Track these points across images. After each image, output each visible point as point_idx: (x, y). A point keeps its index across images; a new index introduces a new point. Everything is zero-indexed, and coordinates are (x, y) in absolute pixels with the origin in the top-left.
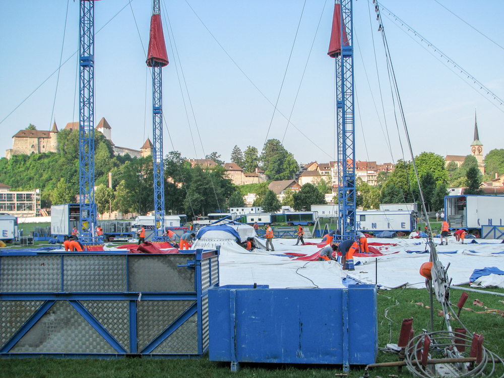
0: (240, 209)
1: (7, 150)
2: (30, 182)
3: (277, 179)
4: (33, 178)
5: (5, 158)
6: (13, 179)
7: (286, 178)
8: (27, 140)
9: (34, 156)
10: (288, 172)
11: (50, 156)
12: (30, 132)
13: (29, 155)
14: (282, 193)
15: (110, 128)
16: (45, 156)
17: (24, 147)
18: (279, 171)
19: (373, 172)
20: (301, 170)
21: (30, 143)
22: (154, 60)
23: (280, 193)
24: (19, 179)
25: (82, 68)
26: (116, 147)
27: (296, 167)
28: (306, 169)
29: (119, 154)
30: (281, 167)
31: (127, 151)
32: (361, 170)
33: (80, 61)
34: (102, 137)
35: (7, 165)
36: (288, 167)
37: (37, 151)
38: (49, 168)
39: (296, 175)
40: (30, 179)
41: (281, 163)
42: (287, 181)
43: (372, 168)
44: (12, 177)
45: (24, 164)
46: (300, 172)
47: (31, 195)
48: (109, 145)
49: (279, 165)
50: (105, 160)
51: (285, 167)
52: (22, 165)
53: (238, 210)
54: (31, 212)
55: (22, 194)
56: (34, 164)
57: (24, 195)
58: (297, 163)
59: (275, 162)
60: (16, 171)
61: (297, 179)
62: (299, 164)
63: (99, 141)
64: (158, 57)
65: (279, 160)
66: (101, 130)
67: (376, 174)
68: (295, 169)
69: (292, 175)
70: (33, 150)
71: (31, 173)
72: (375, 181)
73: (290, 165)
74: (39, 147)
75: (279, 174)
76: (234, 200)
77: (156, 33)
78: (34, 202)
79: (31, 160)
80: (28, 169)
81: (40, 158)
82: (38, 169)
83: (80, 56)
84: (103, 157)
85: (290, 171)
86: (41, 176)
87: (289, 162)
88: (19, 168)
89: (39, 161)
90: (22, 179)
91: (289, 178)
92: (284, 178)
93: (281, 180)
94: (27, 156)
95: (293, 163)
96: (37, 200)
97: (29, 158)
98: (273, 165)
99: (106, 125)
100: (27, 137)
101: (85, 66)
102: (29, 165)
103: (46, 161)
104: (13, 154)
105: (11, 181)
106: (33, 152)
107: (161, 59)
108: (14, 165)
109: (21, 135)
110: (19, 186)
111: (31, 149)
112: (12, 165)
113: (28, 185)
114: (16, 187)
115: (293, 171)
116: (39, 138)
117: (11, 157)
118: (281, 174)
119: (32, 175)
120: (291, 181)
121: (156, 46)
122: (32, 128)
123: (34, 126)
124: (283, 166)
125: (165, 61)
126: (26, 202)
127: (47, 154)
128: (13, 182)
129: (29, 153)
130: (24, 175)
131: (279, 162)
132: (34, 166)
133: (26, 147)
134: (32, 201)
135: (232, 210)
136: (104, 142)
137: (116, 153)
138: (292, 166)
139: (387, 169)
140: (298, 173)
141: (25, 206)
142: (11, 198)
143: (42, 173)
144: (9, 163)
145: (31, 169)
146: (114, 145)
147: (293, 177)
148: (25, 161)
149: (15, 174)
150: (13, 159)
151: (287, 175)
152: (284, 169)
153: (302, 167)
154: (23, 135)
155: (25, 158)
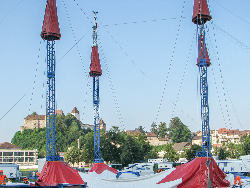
0: (154, 160)
1: (21, 127)
2: (34, 145)
3: (179, 142)
4: (35, 142)
5: (19, 131)
6: (24, 143)
7: (184, 141)
8: (32, 121)
9: (36, 130)
10: (185, 137)
11: (44, 130)
12: (34, 116)
13: (33, 129)
14: (182, 150)
15: (79, 113)
16: (42, 130)
17: (30, 125)
18: (180, 137)
19: (237, 136)
20: (193, 135)
21: (34, 122)
22: (94, 73)
23: (181, 150)
24: (27, 143)
25: (48, 79)
26: (82, 124)
27: (190, 134)
28: (196, 135)
29: (84, 128)
30: (181, 134)
31: (89, 126)
32: (230, 135)
33: (47, 75)
34: (75, 118)
35: (21, 135)
36: (185, 134)
37: (38, 127)
38: (44, 137)
39: (190, 139)
40: (33, 143)
41: (181, 132)
42: (185, 142)
43: (237, 134)
44: (23, 143)
45: (30, 135)
46: (193, 137)
47: (33, 152)
48: (79, 123)
49: (180, 133)
50: (76, 132)
51: (183, 134)
52: (29, 135)
53: (153, 161)
54: (33, 162)
55: (28, 152)
56: (36, 134)
57: (29, 152)
58: (190, 131)
59: (177, 131)
60: (26, 139)
61: (191, 141)
62: (192, 132)
63: (73, 121)
64: (96, 71)
65: (180, 130)
66: (74, 114)
67: (239, 137)
68: (189, 135)
69: (188, 139)
70: (35, 126)
71: (34, 140)
72: (239, 141)
73: (186, 133)
74: (39, 125)
75: (180, 138)
76: (151, 154)
77: (95, 57)
78: (35, 157)
79: (34, 132)
80: (32, 137)
81: (39, 131)
82: (38, 137)
83: (47, 72)
84: (75, 130)
85: (186, 136)
86: (40, 141)
87: (186, 131)
88: (27, 137)
89: (38, 133)
90: (29, 143)
91: (186, 141)
92: (183, 141)
93: (181, 142)
94: (32, 130)
95: (188, 132)
96: (37, 155)
97: (33, 131)
98: (176, 133)
99: (77, 111)
100: (32, 119)
101: (50, 78)
102: (33, 135)
103: (42, 132)
104: (24, 129)
105: (23, 144)
106: (35, 128)
107: (98, 72)
108: (25, 135)
109: (29, 118)
110: (27, 148)
111: (34, 126)
112: (24, 135)
113: (32, 147)
114: (25, 148)
115: (188, 137)
116: (39, 119)
117: (23, 131)
118: (181, 139)
119: (35, 141)
120: (187, 143)
121: (95, 64)
122: (35, 114)
123: (36, 112)
124: (182, 133)
125: (100, 73)
126: (30, 157)
127: (43, 129)
128: (24, 145)
129: (33, 128)
130: (30, 141)
131: (180, 131)
132: (36, 136)
133: (32, 125)
134: (33, 156)
135: (149, 161)
136: (75, 121)
137: (82, 128)
138: (187, 134)
139: (247, 134)
140: (191, 137)
141: (29, 159)
142: (22, 154)
143: (40, 140)
144: (22, 134)
145: (34, 137)
146: (81, 123)
147: (188, 140)
148: (31, 133)
149: (25, 140)
150: (24, 132)
151: (184, 139)
152: (183, 136)
153: (194, 134)
154: (30, 118)
155: (31, 131)
